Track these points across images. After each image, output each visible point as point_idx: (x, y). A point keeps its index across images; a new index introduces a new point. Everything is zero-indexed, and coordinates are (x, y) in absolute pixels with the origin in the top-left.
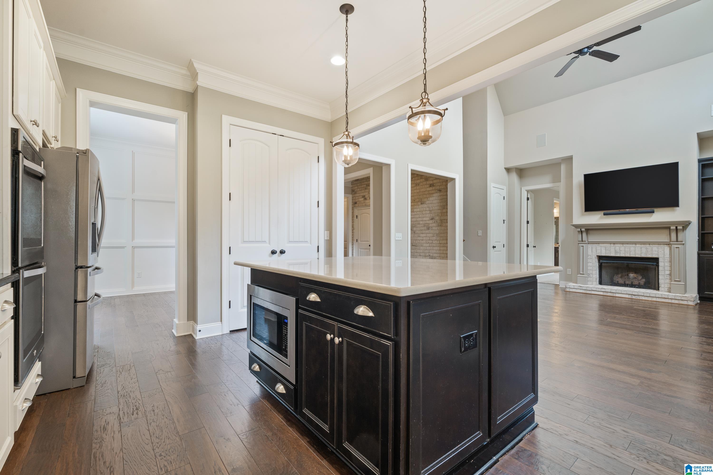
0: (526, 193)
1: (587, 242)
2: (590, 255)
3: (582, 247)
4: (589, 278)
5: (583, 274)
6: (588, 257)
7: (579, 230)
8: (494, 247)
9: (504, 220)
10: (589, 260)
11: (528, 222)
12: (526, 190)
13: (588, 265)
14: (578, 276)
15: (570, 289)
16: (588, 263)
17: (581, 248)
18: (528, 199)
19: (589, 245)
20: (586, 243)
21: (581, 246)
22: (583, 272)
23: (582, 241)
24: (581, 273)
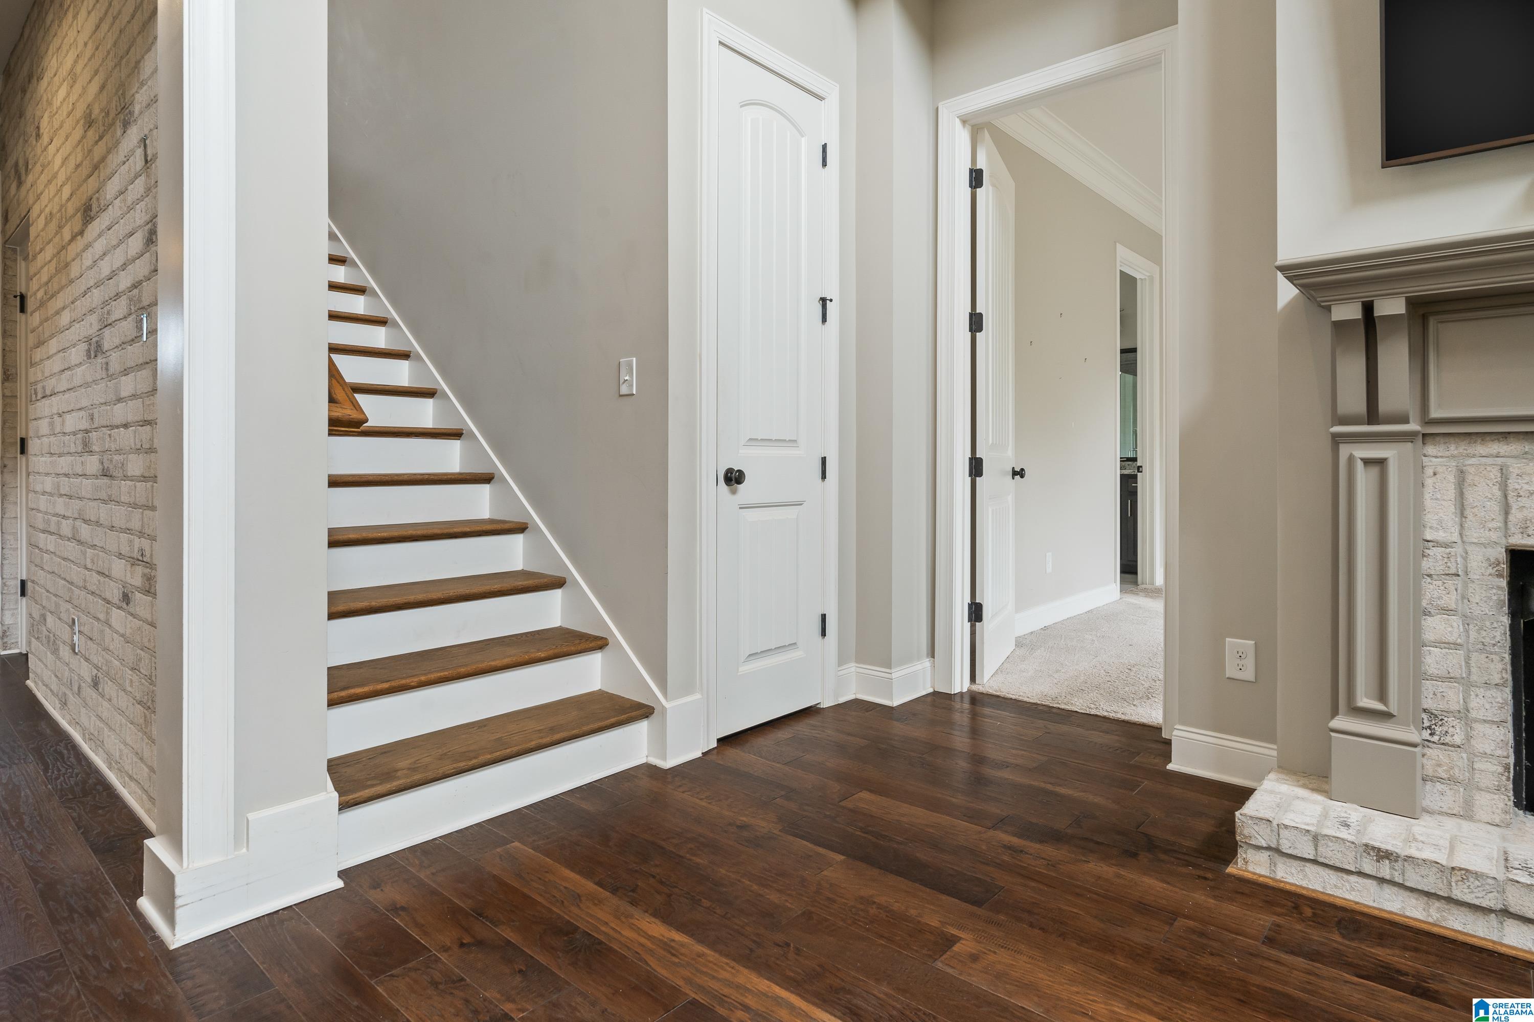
0: (963, 137)
1: (1413, 426)
2: (1438, 544)
3: (1374, 471)
4: (1434, 753)
5: (1386, 716)
6: (1426, 564)
7: (1350, 312)
8: (734, 478)
9: (824, 301)
10: (1432, 591)
11: (976, 323)
12: (964, 122)
13: (1428, 636)
14: (1336, 723)
15: (1277, 857)
16: (1429, 614)
17: (1364, 479)
18: (976, 178)
19: (1430, 449)
20: (1408, 437)
21: (1360, 465)
22: (1386, 704)
23: (1373, 416)
24: (1365, 701)
